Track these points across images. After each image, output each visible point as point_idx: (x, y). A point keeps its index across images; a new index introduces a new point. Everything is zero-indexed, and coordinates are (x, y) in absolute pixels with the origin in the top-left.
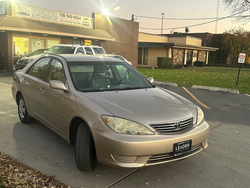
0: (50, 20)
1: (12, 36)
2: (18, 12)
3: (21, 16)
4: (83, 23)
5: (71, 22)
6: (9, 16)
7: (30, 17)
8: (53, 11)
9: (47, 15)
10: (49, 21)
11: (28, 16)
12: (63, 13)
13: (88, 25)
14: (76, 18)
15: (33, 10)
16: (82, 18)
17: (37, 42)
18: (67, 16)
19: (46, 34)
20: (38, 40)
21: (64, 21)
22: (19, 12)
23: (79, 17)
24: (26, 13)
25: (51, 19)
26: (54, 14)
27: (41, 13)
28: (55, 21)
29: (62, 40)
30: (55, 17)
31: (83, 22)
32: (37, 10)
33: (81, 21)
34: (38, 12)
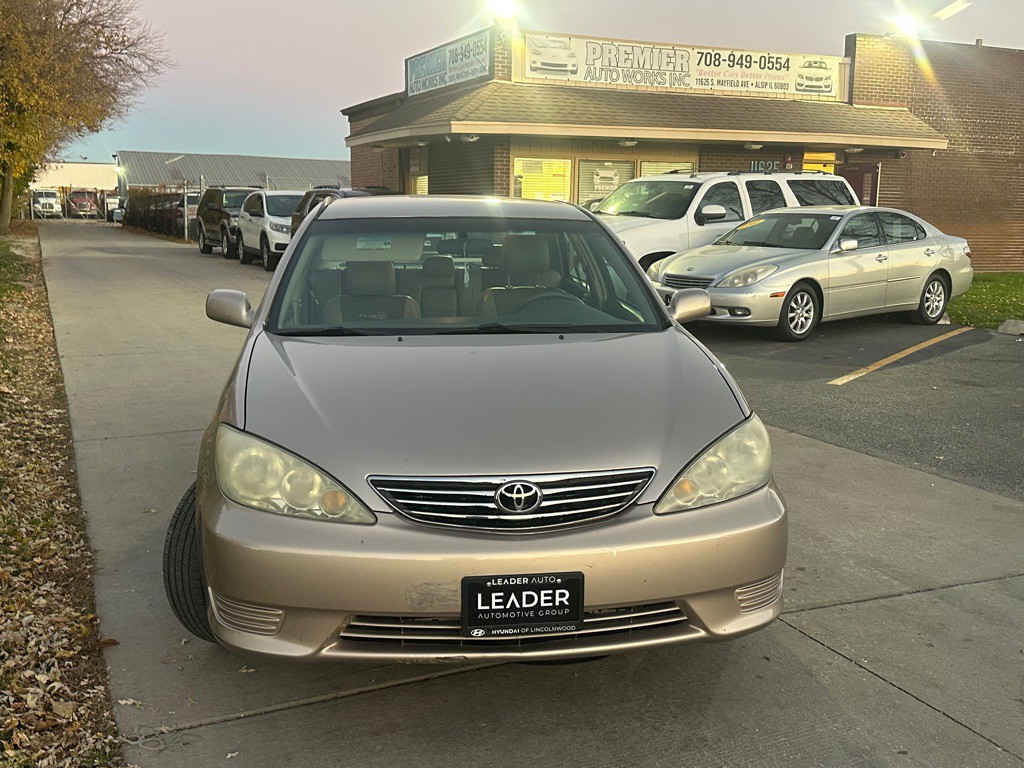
0: (655, 84)
1: (511, 157)
2: (534, 62)
3: (544, 76)
4: (800, 81)
5: (745, 84)
6: (500, 81)
7: (579, 80)
8: (670, 45)
9: (647, 66)
10: (651, 90)
11: (573, 78)
12: (710, 51)
13: (824, 89)
14: (770, 65)
15: (591, 50)
16: (797, 62)
17: (603, 173)
18: (728, 62)
19: (632, 139)
20: (606, 164)
21: (715, 82)
22: (539, 65)
23: (783, 61)
24: (566, 66)
25: (660, 80)
26: (673, 60)
27: (622, 59)
28: (677, 86)
29: (700, 159)
30: (678, 68)
31: (801, 76)
32: (606, 51)
33: (791, 78)
34: (612, 56)
